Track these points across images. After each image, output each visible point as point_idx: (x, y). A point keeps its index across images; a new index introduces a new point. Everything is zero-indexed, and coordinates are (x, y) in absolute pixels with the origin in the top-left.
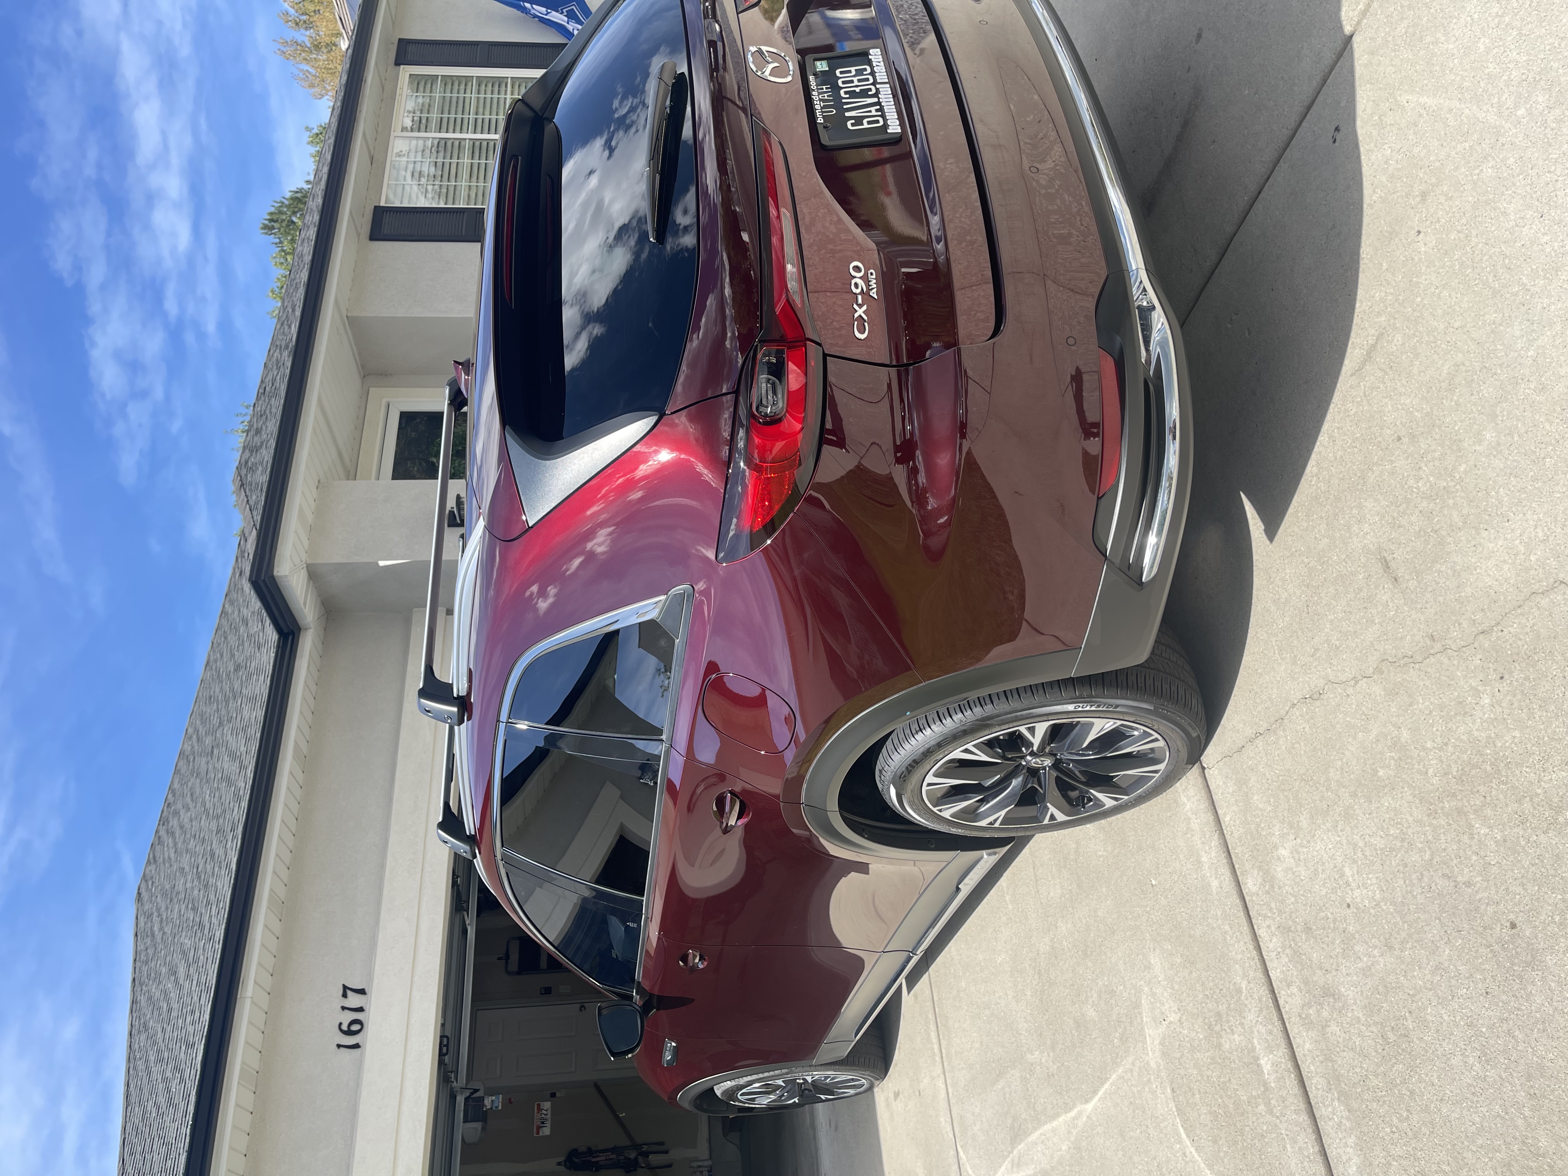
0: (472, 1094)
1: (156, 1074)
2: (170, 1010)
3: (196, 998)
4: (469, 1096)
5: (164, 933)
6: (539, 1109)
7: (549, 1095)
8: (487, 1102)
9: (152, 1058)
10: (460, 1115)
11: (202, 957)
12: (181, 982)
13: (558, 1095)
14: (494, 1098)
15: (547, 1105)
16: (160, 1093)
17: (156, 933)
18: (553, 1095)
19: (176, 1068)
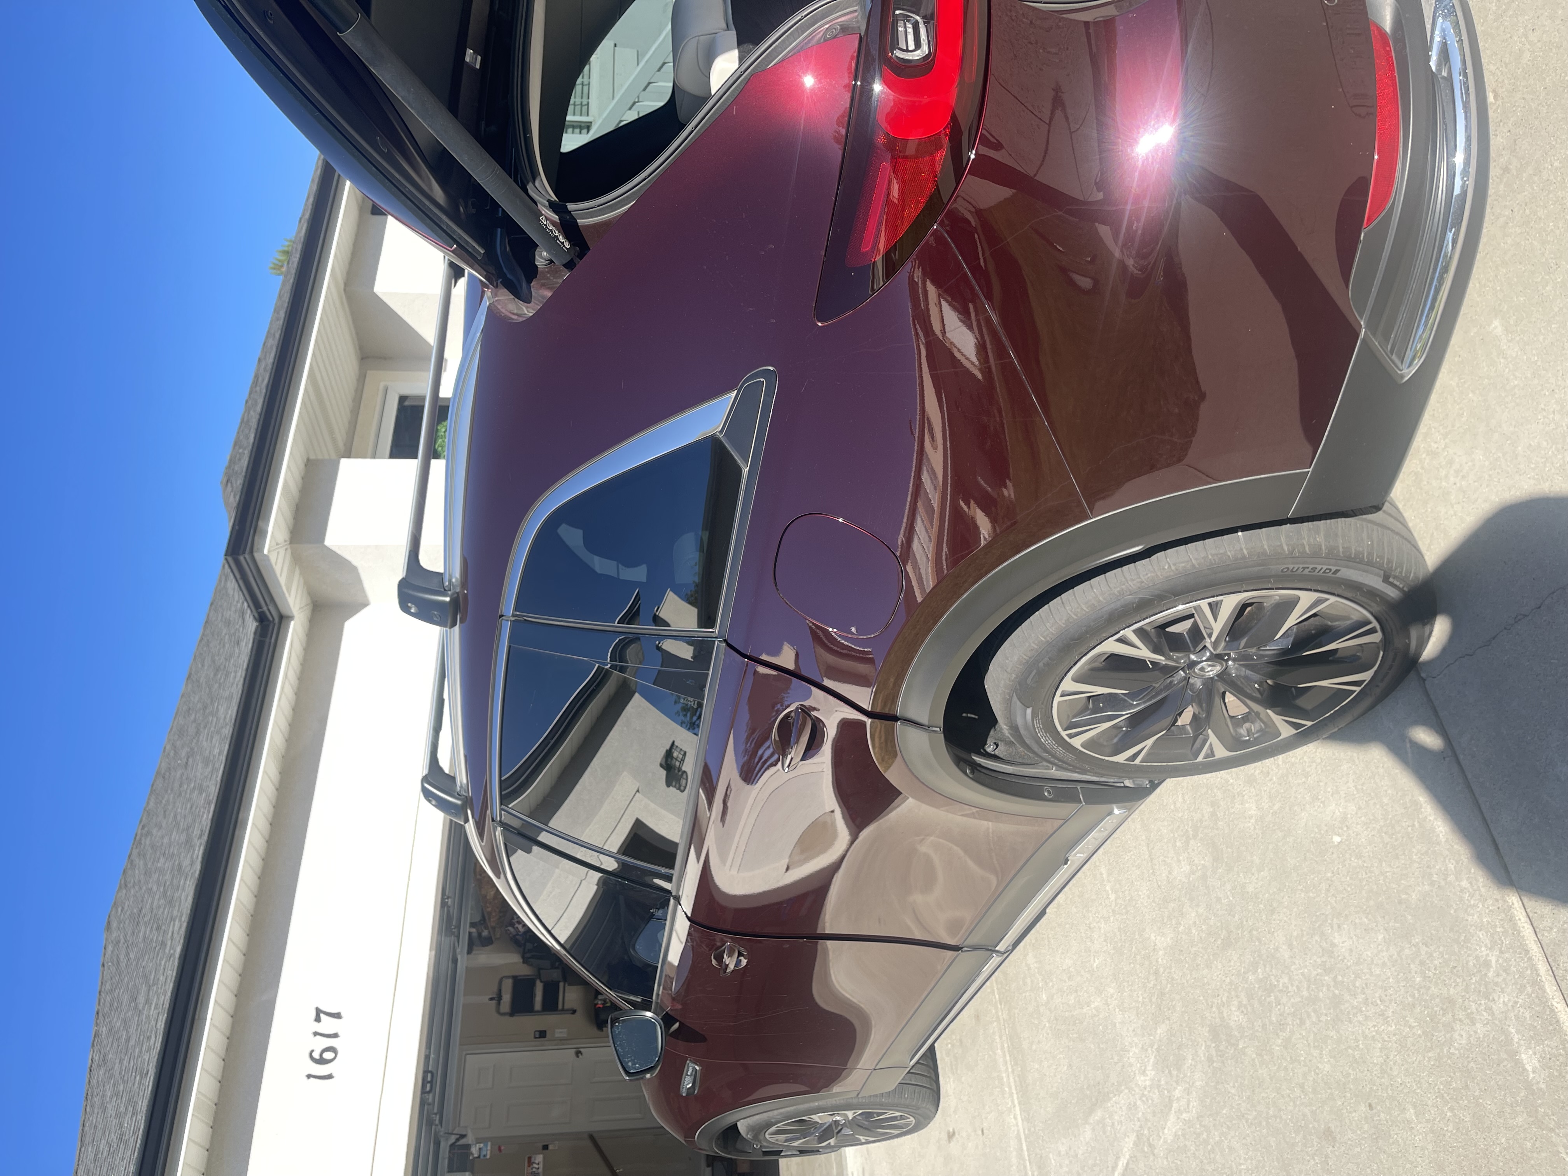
0: (458, 1140)
1: (111, 1111)
2: (128, 1040)
3: (153, 1022)
4: (455, 1142)
5: (129, 960)
6: (530, 1163)
7: (541, 1148)
8: (475, 1150)
9: (109, 1093)
10: (444, 1163)
11: (161, 978)
12: (140, 1007)
13: (551, 1147)
14: (482, 1145)
15: (539, 1158)
16: (113, 1130)
17: (122, 960)
18: (545, 1147)
19: (129, 1100)
